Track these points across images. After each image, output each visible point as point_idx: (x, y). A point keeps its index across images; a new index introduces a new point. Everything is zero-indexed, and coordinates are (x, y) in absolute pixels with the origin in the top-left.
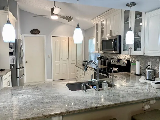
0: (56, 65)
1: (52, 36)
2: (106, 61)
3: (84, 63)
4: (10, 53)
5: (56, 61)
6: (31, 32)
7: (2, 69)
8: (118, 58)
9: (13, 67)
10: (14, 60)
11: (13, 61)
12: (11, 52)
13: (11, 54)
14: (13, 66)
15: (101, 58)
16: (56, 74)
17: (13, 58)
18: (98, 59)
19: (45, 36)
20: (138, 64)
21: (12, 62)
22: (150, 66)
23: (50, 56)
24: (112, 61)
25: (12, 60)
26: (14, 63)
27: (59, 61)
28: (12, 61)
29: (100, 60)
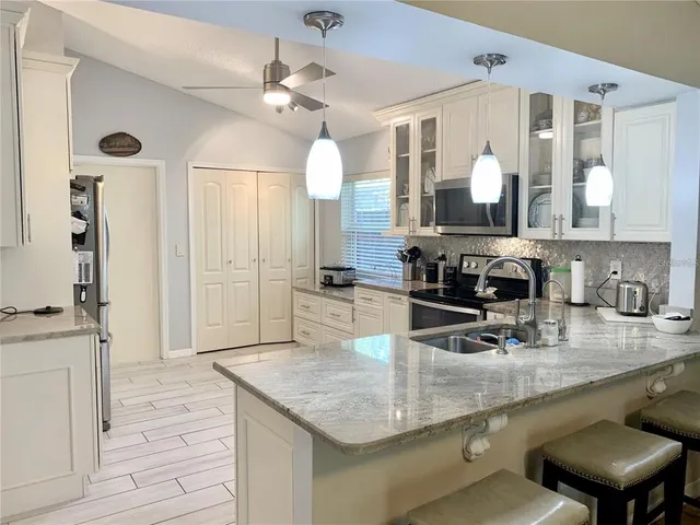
0: (207, 289)
1: (190, 165)
2: (436, 266)
3: (331, 277)
4: (74, 235)
5: (207, 270)
6: (101, 147)
7: (48, 308)
8: (488, 250)
9: (83, 300)
10: (87, 265)
11: (83, 268)
12: (78, 232)
13: (78, 240)
14: (84, 293)
15: (413, 255)
16: (210, 325)
17: (86, 257)
18: (403, 259)
19: (161, 164)
20: (577, 268)
21: (80, 277)
22: (615, 273)
23: (182, 250)
24: (465, 264)
25: (80, 265)
26: (87, 279)
27: (217, 270)
28: (80, 271)
29: (410, 261)
